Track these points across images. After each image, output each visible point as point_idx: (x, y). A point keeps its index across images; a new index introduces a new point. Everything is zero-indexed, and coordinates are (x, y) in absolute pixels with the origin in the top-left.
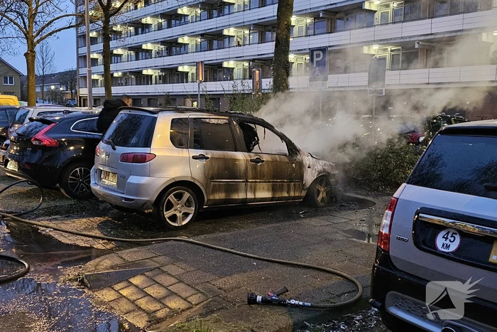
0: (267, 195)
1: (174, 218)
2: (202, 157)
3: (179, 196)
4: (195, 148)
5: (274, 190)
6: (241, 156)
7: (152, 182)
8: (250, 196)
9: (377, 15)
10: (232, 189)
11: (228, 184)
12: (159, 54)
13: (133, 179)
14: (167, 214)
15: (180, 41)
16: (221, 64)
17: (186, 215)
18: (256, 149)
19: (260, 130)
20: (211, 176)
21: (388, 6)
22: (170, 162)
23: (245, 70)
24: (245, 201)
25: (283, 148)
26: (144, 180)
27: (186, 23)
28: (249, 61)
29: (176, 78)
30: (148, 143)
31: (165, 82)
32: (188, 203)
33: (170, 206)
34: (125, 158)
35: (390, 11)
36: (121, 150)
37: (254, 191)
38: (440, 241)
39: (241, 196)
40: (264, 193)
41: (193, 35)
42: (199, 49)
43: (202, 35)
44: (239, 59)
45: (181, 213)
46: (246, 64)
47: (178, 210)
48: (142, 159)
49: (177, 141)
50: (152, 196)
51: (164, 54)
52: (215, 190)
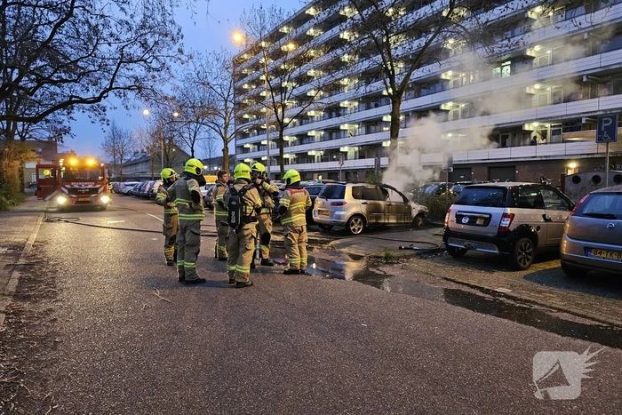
0: (394, 221)
1: (354, 230)
2: (365, 203)
3: (356, 221)
4: (363, 199)
5: (397, 219)
6: (381, 203)
7: (346, 214)
8: (386, 221)
9: (451, 113)
10: (378, 218)
11: (376, 216)
12: (294, 144)
13: (337, 213)
14: (352, 228)
15: (309, 134)
16: (339, 149)
17: (359, 229)
18: (388, 200)
19: (389, 190)
20: (369, 212)
21: (458, 106)
22: (352, 205)
23: (356, 153)
24: (384, 223)
25: (401, 200)
26: (342, 213)
27: (313, 122)
28: (359, 146)
29: (306, 160)
30: (343, 198)
31: (298, 163)
32: (360, 224)
33: (353, 225)
34: (333, 204)
35: (459, 110)
36: (330, 201)
37: (388, 219)
38: (463, 220)
39: (383, 221)
40: (393, 221)
41: (318, 130)
42: (323, 139)
43: (325, 130)
44: (351, 145)
45: (357, 228)
46: (357, 149)
47: (356, 227)
48: (341, 204)
49: (355, 196)
50: (345, 220)
51: (298, 143)
52: (371, 218)
